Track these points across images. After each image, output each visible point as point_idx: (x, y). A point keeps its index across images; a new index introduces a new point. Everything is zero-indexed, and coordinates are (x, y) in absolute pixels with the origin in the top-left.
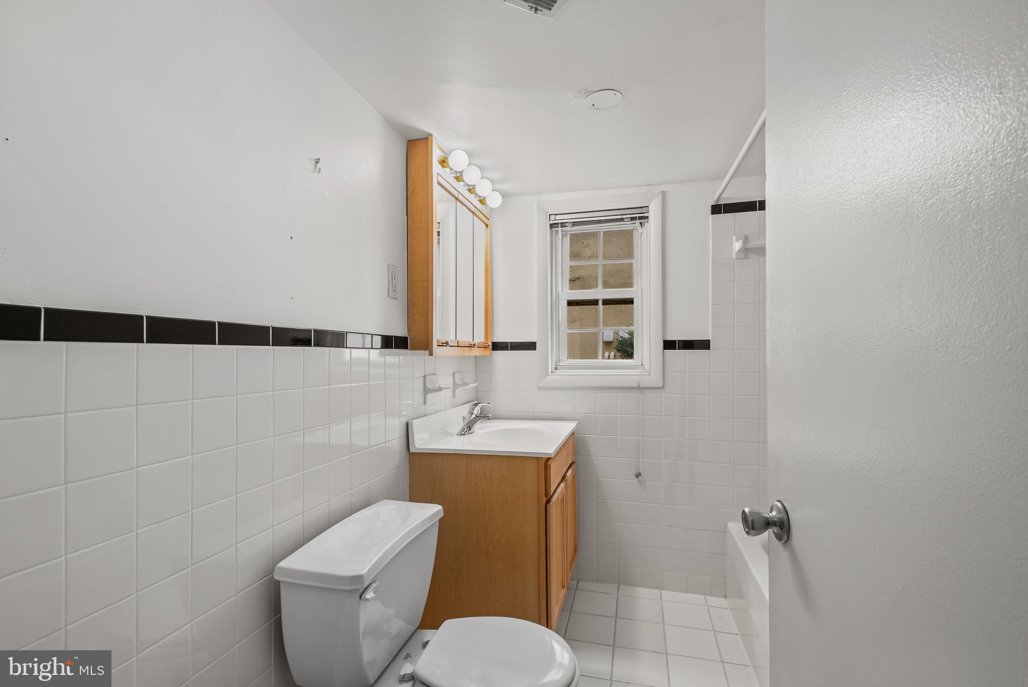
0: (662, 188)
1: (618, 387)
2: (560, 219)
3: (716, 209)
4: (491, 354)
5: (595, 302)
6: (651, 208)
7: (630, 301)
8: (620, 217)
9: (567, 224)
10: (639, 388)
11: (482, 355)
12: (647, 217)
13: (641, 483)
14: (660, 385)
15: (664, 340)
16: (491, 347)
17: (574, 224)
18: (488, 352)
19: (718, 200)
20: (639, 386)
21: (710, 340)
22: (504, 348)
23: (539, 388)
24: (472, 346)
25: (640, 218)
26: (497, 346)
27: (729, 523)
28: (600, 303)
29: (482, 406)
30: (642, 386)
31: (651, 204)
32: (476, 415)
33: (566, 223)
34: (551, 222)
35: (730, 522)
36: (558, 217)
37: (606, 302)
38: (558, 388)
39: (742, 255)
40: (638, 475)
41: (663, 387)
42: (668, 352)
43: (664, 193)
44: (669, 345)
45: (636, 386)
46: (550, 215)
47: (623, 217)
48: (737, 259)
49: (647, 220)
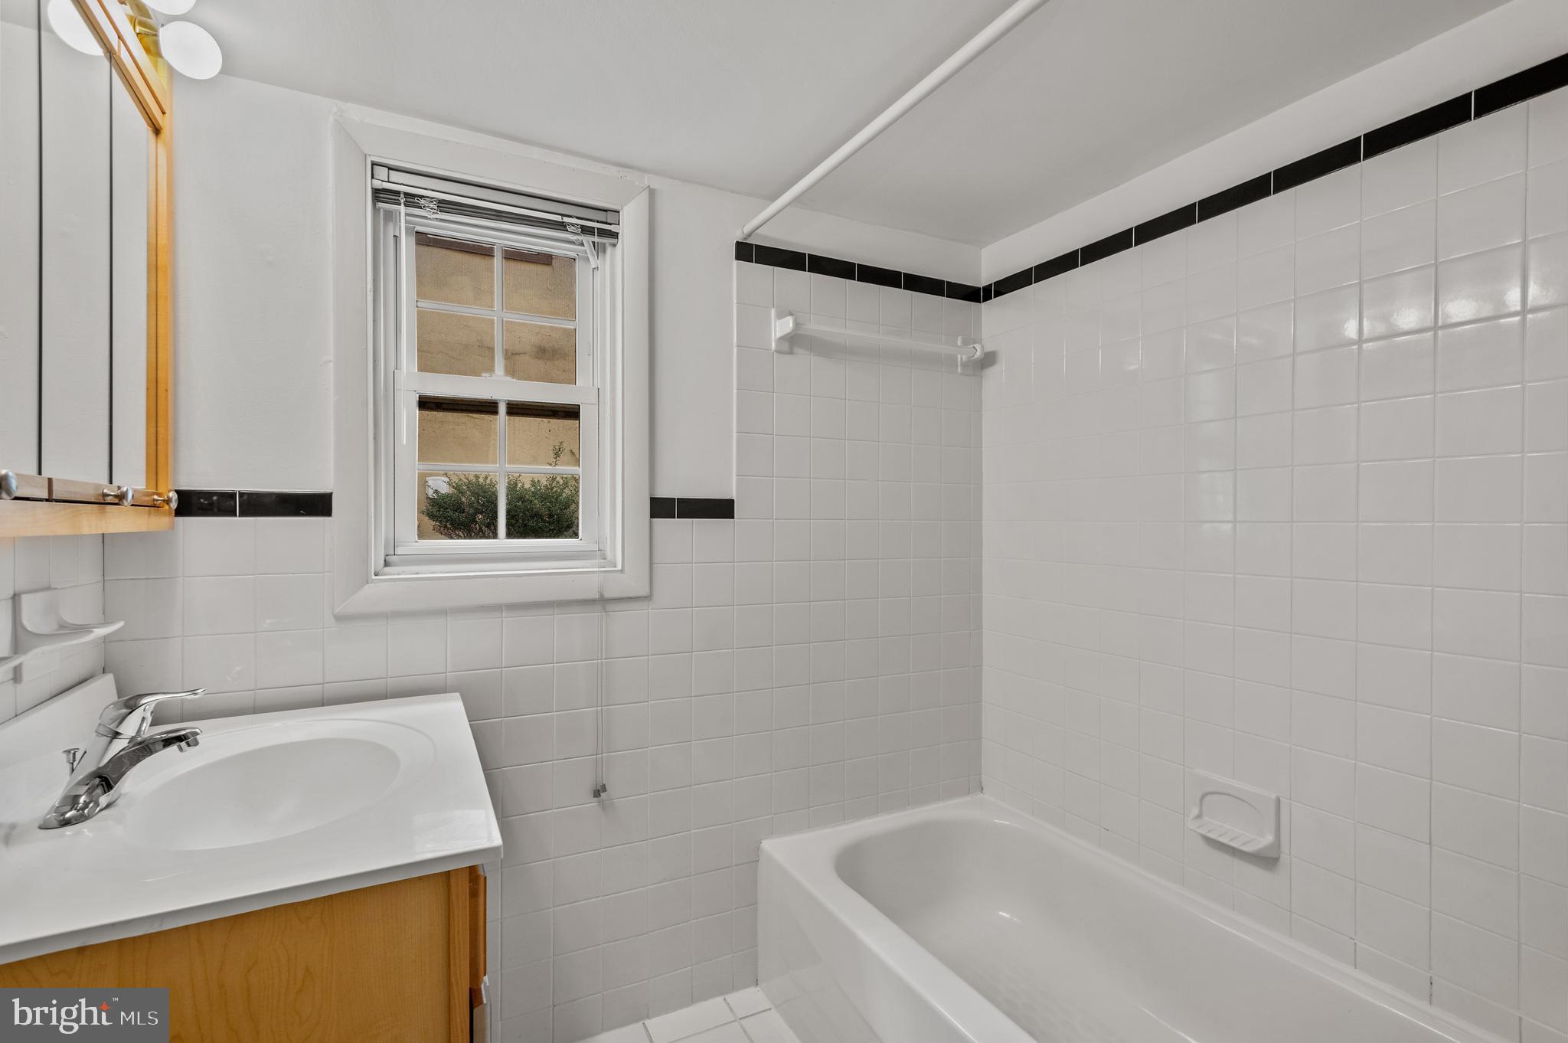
0: (649, 180)
1: (554, 602)
2: (400, 182)
3: (745, 251)
4: (172, 527)
5: (488, 408)
6: (624, 216)
7: (572, 413)
8: (558, 218)
9: (422, 201)
10: (603, 602)
11: (143, 529)
12: (615, 235)
13: (604, 807)
14: (644, 591)
15: (651, 498)
16: (174, 505)
17: (444, 206)
18: (161, 522)
19: (750, 235)
20: (602, 595)
21: (733, 500)
22: (212, 510)
23: (340, 618)
24: (109, 499)
25: (603, 233)
26: (191, 504)
27: (763, 842)
28: (502, 409)
29: (159, 705)
30: (607, 595)
31: (625, 208)
32: (132, 739)
33: (421, 197)
34: (378, 184)
35: (765, 839)
36: (395, 176)
37: (516, 409)
38: (397, 615)
39: (786, 347)
40: (597, 793)
41: (648, 598)
42: (660, 523)
43: (652, 193)
44: (661, 508)
45: (597, 596)
46: (373, 164)
47: (566, 219)
48: (776, 351)
49: (613, 241)
